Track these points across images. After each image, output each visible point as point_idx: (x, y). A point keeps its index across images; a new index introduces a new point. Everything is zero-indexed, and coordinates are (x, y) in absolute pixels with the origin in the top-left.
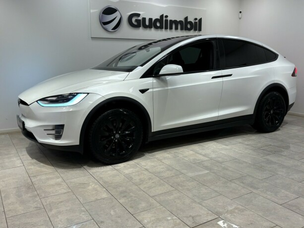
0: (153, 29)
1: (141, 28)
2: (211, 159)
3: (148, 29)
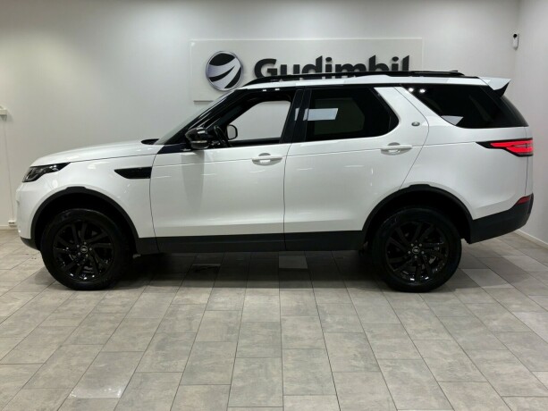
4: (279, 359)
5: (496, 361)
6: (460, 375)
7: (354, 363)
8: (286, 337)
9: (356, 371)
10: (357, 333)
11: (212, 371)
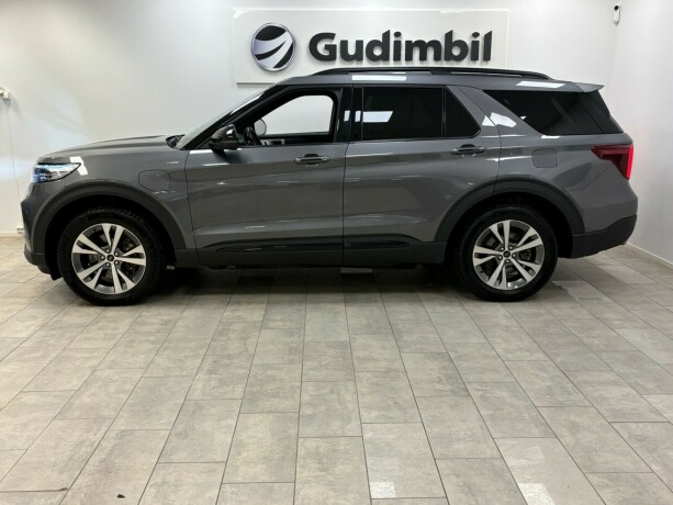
0: (365, 62)
1: (338, 61)
3: (354, 62)
4: (352, 383)
5: (600, 383)
6: (562, 399)
7: (438, 387)
8: (358, 358)
9: (443, 396)
10: (439, 354)
11: (276, 397)
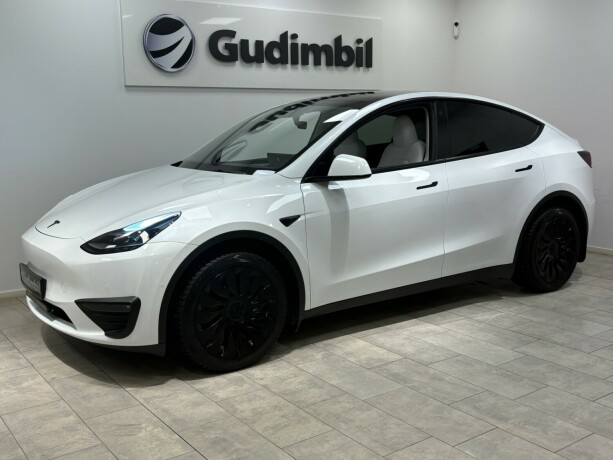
0: (265, 65)
1: (238, 63)
2: (406, 357)
3: (254, 65)
